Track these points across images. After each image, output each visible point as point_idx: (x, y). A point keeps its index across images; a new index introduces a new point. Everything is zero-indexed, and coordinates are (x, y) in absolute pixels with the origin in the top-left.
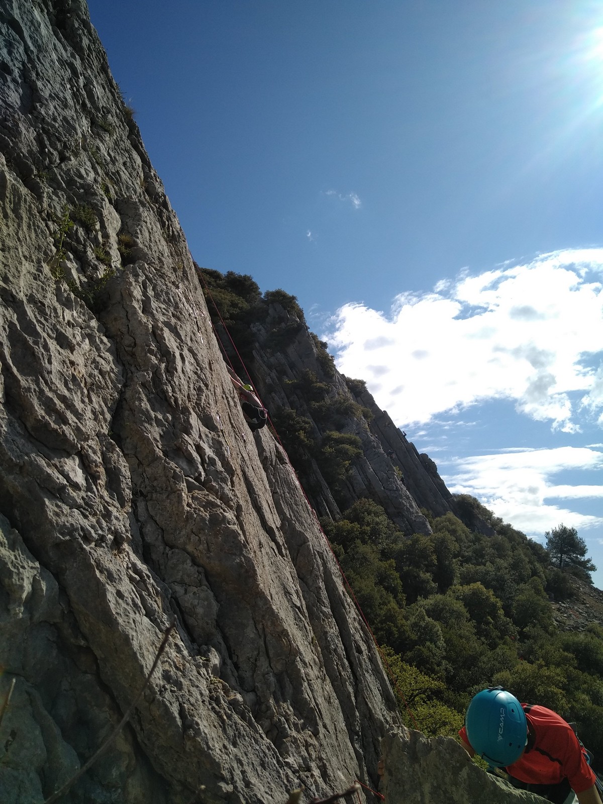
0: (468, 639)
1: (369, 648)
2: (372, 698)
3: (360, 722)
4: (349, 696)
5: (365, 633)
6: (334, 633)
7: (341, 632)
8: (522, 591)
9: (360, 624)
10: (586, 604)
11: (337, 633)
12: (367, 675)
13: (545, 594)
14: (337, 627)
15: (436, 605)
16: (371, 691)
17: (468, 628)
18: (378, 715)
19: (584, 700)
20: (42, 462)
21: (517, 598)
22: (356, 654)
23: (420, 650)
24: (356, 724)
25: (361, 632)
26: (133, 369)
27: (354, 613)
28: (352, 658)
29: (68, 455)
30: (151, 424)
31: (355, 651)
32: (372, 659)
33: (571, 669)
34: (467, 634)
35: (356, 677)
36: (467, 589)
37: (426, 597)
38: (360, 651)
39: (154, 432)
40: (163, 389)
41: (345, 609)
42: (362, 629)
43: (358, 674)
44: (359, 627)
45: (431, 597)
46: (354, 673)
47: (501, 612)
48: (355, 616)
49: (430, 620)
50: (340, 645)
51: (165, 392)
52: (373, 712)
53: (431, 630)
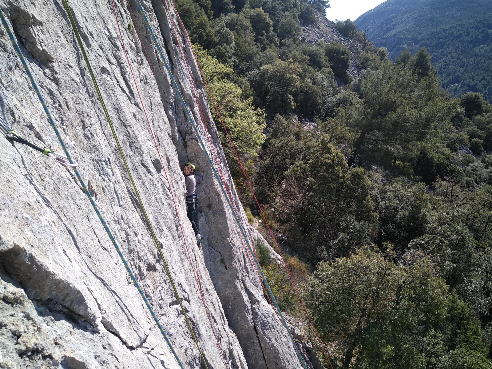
0: (250, 44)
1: (184, 41)
2: (184, 79)
3: (173, 96)
4: (165, 77)
5: (181, 28)
6: (154, 25)
7: (160, 26)
8: (285, 16)
9: (178, 21)
10: (319, 28)
11: (157, 25)
12: (181, 61)
13: (298, 20)
14: (157, 21)
15: (232, 20)
16: (184, 74)
17: (250, 36)
18: (188, 91)
19: (308, 82)
21: (282, 21)
22: (173, 45)
23: (219, 48)
24: (170, 97)
25: (178, 27)
27: (173, 11)
28: (169, 48)
31: (172, 43)
32: (186, 50)
33: (306, 65)
34: (249, 40)
35: (172, 63)
36: (253, 12)
37: (226, 15)
38: (176, 43)
41: (165, 5)
42: (179, 25)
43: (174, 60)
44: (176, 23)
45: (229, 15)
46: (171, 60)
47: (272, 29)
48: (174, 13)
49: (228, 29)
50: (160, 36)
52: (185, 89)
53: (227, 36)
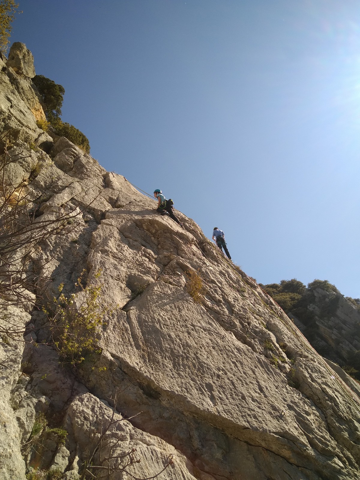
20: (330, 462)
26: (324, 409)
29: (334, 457)
30: (343, 432)
39: (346, 435)
40: (339, 414)
51: (340, 416)
